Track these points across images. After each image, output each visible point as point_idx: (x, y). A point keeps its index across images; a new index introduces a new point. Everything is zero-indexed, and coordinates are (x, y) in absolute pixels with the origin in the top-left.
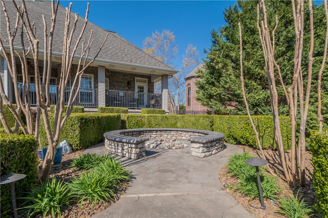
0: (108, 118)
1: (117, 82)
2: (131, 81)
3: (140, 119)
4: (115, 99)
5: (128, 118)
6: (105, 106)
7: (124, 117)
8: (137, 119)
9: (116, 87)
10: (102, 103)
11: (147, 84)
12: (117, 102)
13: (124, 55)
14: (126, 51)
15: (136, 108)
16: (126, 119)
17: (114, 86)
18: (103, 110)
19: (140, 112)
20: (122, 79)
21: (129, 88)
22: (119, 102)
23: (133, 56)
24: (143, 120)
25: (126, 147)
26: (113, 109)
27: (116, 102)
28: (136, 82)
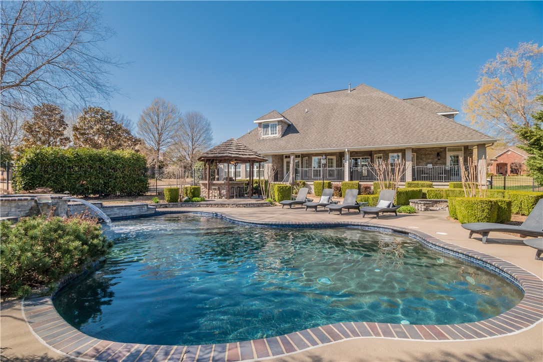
0: (413, 191)
1: (425, 155)
2: (441, 152)
3: (438, 192)
4: (422, 172)
5: (428, 191)
6: (411, 180)
7: (425, 190)
8: (436, 192)
9: (424, 159)
10: (409, 178)
11: (463, 152)
12: (425, 175)
13: (431, 133)
14: (433, 128)
15: (443, 181)
16: (426, 192)
17: (421, 159)
18: (410, 185)
19: (448, 185)
20: (431, 151)
21: (439, 159)
22: (427, 175)
23: (441, 132)
24: (441, 193)
25: (419, 206)
26: (418, 184)
27: (423, 175)
28: (447, 152)
